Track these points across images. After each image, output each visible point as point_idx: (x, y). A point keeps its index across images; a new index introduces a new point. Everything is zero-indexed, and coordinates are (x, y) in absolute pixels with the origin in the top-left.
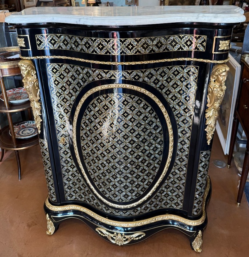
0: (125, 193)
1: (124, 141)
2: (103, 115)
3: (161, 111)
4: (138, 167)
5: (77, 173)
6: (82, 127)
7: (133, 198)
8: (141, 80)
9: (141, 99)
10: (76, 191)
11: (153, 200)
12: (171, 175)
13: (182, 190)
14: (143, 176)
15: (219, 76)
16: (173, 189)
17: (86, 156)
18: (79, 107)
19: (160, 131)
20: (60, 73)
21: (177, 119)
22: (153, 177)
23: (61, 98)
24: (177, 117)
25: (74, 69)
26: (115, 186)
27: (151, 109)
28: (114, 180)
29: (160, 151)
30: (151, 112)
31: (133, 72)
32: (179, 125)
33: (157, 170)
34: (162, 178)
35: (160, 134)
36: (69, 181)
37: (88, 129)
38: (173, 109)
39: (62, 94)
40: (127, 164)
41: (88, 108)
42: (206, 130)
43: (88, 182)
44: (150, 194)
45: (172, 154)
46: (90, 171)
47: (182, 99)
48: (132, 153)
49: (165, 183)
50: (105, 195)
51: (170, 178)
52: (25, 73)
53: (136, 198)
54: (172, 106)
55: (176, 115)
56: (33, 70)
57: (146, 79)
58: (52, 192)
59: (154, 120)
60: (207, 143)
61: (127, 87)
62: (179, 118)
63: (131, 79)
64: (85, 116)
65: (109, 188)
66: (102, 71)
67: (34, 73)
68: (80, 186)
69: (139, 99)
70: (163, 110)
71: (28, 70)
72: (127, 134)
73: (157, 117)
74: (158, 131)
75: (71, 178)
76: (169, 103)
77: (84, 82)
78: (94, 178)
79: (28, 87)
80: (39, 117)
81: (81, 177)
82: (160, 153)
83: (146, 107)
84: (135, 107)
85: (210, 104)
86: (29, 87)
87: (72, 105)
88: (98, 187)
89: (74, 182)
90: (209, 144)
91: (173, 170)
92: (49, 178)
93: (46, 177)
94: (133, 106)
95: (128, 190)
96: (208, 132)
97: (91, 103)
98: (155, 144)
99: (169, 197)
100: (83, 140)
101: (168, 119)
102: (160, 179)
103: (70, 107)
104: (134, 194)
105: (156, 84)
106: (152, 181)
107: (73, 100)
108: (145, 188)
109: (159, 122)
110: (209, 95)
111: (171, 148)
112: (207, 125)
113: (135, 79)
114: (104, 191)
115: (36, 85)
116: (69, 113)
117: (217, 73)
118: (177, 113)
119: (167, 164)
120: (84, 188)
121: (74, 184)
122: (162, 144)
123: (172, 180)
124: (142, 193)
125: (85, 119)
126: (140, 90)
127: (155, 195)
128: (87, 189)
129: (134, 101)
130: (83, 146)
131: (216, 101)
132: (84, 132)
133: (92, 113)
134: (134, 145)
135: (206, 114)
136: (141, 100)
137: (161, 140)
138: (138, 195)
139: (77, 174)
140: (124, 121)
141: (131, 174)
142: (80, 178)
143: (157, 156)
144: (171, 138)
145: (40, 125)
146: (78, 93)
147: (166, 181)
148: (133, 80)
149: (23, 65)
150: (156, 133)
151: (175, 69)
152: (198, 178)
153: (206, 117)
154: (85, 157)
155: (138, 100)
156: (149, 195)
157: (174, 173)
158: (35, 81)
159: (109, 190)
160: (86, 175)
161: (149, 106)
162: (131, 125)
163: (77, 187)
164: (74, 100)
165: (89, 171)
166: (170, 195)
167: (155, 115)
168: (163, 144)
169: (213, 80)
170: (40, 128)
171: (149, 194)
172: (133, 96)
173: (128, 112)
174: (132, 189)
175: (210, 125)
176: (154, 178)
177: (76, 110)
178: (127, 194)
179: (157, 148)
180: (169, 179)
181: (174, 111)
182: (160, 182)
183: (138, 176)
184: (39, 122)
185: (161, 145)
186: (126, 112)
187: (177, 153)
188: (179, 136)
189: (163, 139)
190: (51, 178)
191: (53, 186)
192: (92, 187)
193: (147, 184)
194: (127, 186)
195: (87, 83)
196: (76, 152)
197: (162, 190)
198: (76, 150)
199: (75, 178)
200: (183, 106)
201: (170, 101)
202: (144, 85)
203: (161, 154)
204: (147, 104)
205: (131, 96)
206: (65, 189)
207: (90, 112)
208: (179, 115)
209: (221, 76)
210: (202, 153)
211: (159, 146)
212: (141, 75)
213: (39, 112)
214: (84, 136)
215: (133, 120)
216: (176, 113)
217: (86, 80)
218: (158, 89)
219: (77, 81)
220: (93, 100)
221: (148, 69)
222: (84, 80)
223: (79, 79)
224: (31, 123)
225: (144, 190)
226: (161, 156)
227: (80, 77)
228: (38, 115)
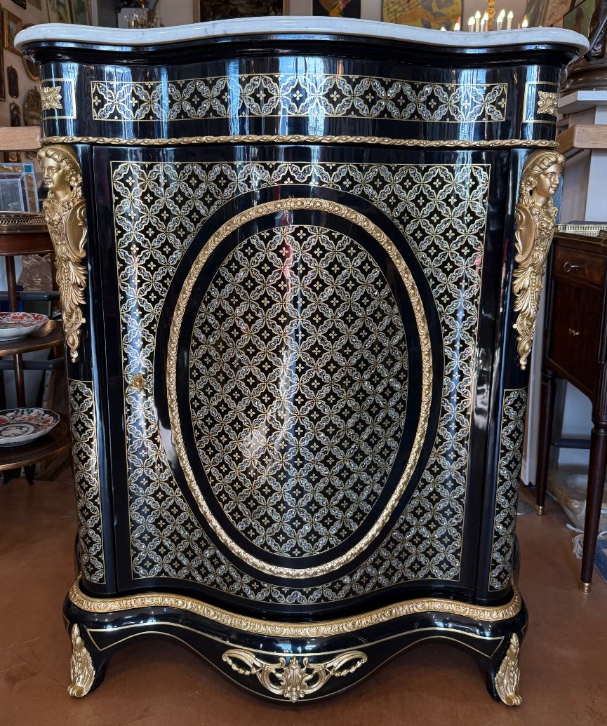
0: (310, 528)
1: (313, 364)
2: (259, 292)
3: (402, 283)
4: (345, 444)
5: (171, 485)
6: (196, 339)
7: (332, 542)
8: (356, 191)
9: (355, 243)
10: (165, 547)
11: (384, 553)
12: (427, 475)
13: (457, 519)
14: (359, 472)
15: (542, 176)
16: (433, 520)
17: (202, 427)
18: (190, 281)
19: (400, 342)
20: (143, 189)
21: (440, 308)
22: (382, 478)
23: (141, 258)
24: (442, 302)
25: (184, 174)
26: (281, 507)
27: (380, 276)
28: (280, 488)
29: (401, 400)
30: (379, 283)
31: (339, 168)
32: (447, 327)
33: (393, 457)
34: (406, 482)
35: (400, 349)
36: (146, 516)
37: (211, 340)
38: (431, 282)
39: (145, 249)
40: (318, 435)
41: (216, 279)
42: (515, 326)
43: (204, 508)
44: (375, 532)
45: (428, 410)
46: (210, 474)
47: (452, 253)
48: (331, 399)
49: (413, 498)
50: (254, 541)
51: (426, 483)
52: (55, 176)
53: (340, 542)
54: (429, 274)
55: (439, 298)
56: (76, 171)
57: (369, 190)
58: (96, 549)
59: (385, 306)
60: (520, 365)
61: (325, 206)
62: (445, 306)
63: (333, 186)
64: (206, 304)
65: (266, 514)
66: (260, 166)
67: (77, 181)
68: (178, 528)
69: (352, 243)
70: (408, 280)
71: (64, 171)
72: (319, 341)
73: (392, 299)
74: (395, 341)
75: (153, 507)
76: (421, 262)
77: (209, 206)
78: (220, 494)
80: (79, 310)
81: (181, 497)
82: (400, 406)
83: (367, 267)
84: (343, 265)
85: (523, 253)
86: (61, 219)
87: (170, 277)
88: (234, 518)
89: (161, 517)
90: (523, 367)
91: (432, 460)
92: (91, 506)
93: (80, 504)
94: (335, 261)
95: (318, 517)
96: (521, 333)
97: (226, 262)
98: (388, 378)
99: (424, 543)
100: (196, 379)
101: (418, 308)
102: (401, 487)
103: (165, 285)
104: (333, 531)
105: (392, 207)
106: (380, 491)
107: (175, 263)
108: (362, 512)
109: (397, 314)
110: (521, 230)
111: (427, 392)
112: (519, 312)
113: (343, 187)
114: (251, 527)
115: (78, 216)
116: (161, 303)
117: (538, 168)
118: (441, 291)
119: (419, 441)
120: (190, 532)
121: (161, 523)
122: (405, 379)
123: (431, 489)
124: (354, 527)
125: (206, 313)
126: (354, 216)
127: (389, 537)
128: (198, 533)
129: (339, 248)
130: (196, 397)
131: (537, 245)
132: (200, 353)
133: (228, 290)
134: (338, 376)
135: (516, 282)
136: (356, 248)
137: (402, 369)
138: (344, 533)
139: (169, 491)
140: (313, 304)
141: (327, 465)
142: (180, 501)
143: (392, 413)
144: (427, 363)
146: (190, 239)
147: (416, 494)
148: (338, 188)
149: (50, 153)
150: (390, 345)
151: (434, 173)
152: (501, 472)
153: (516, 290)
154: (199, 430)
155: (348, 247)
156: (373, 535)
157: (436, 469)
158: (77, 203)
159: (266, 521)
160: (197, 488)
161: (375, 268)
162: (330, 316)
163: (169, 534)
164: (178, 261)
165: (207, 472)
166: (426, 538)
167: (390, 295)
168: (407, 381)
169: (529, 189)
170: (76, 345)
171: (374, 531)
172: (339, 234)
173: (323, 278)
174: (329, 515)
175: (526, 312)
176: (385, 480)
177: (182, 290)
178: (316, 529)
179: (393, 391)
180: (423, 487)
181: (434, 287)
182: (400, 494)
183: (345, 474)
184: (77, 326)
185: (401, 381)
186: (318, 279)
187: (443, 408)
188: (446, 356)
189: (406, 367)
190: (96, 504)
191: (98, 532)
192: (214, 523)
193: (367, 500)
194: (317, 504)
195: (218, 205)
196: (174, 418)
197: (405, 521)
198: (173, 411)
199: (163, 503)
200: (454, 273)
201: (422, 258)
203: (403, 409)
204: (371, 260)
205: (333, 234)
206: (131, 542)
207: (220, 288)
208: (445, 299)
209: (546, 175)
210: (508, 394)
211: (398, 386)
212: (358, 176)
213: (80, 294)
214: (200, 366)
215: (334, 302)
216: (437, 292)
217: (215, 199)
218: (396, 221)
219: (189, 206)
220: (232, 253)
221: (375, 165)
222: (208, 199)
223: (194, 199)
224: (22, 414)
225: (361, 519)
226: (402, 416)
227: (200, 193)
228: (75, 305)
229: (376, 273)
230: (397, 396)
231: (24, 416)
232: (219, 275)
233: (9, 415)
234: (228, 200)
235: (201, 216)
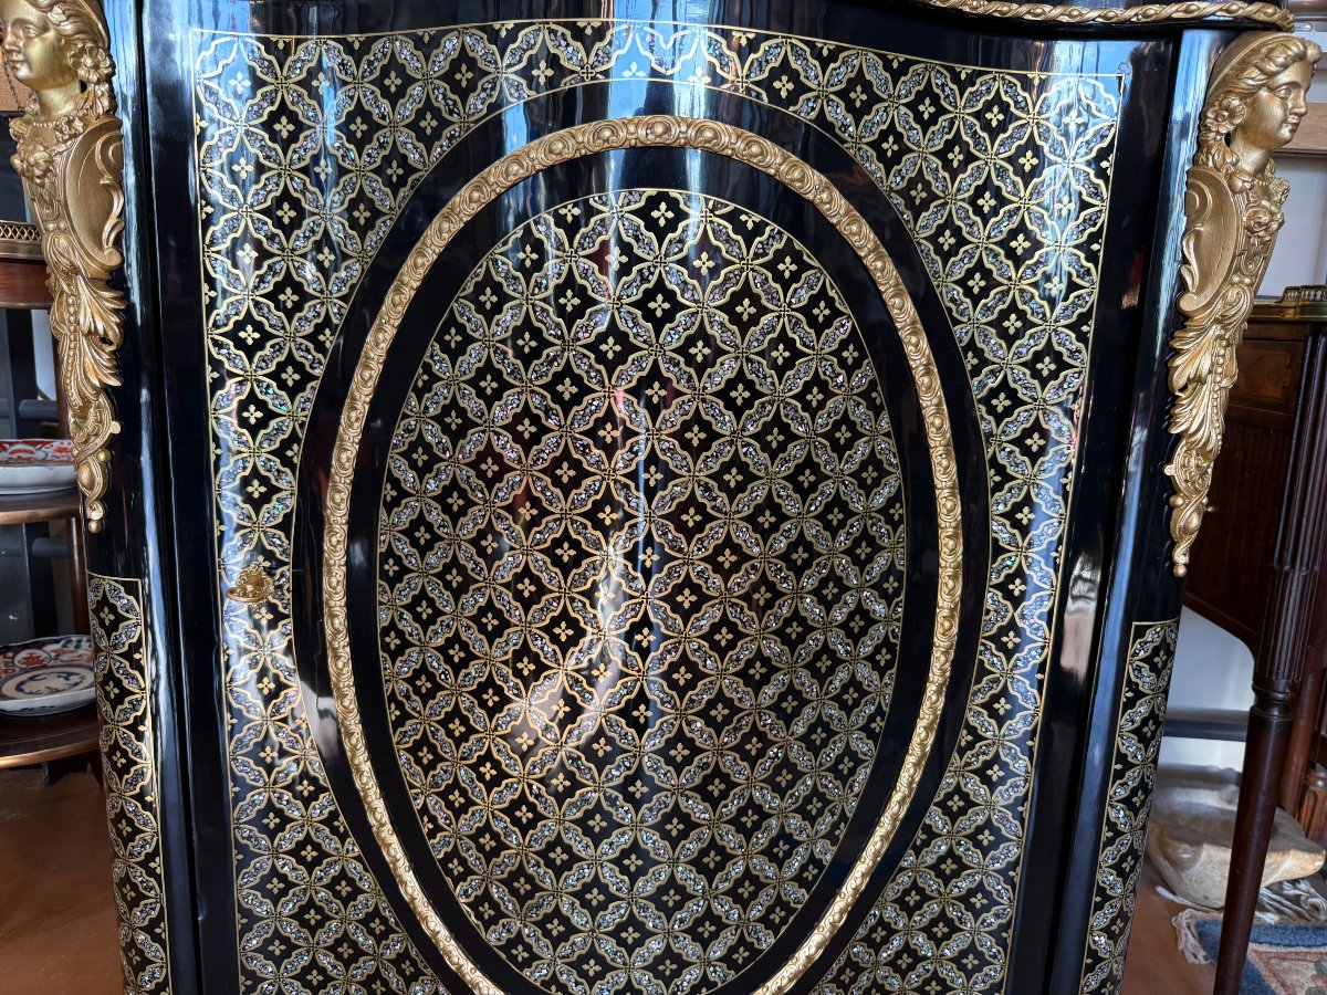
0: (663, 946)
1: (680, 550)
2: (550, 363)
3: (904, 358)
4: (753, 746)
5: (334, 831)
6: (396, 483)
7: (712, 977)
8: (804, 111)
9: (798, 245)
10: (322, 971)
12: (935, 817)
13: (997, 916)
14: (783, 813)
15: (1264, 93)
16: (942, 916)
17: (407, 697)
18: (381, 336)
19: (891, 502)
20: (272, 103)
21: (987, 424)
22: (835, 826)
23: (262, 279)
24: (992, 410)
25: (370, 63)
26: (593, 896)
27: (853, 337)
28: (591, 851)
29: (886, 643)
30: (850, 354)
31: (764, 46)
32: (1001, 470)
33: (862, 775)
34: (889, 833)
35: (889, 520)
36: (275, 900)
37: (432, 485)
38: (971, 361)
39: (272, 255)
40: (689, 724)
41: (445, 330)
42: (1169, 470)
43: (411, 887)
44: (813, 950)
45: (948, 666)
46: (424, 810)
47: (1022, 291)
48: (724, 636)
49: (902, 869)
50: (526, 973)
51: (932, 834)
52: (37, 50)
53: (732, 976)
54: (966, 339)
55: (986, 401)
56: (95, 41)
57: (837, 113)
58: (153, 977)
59: (860, 413)
60: (1173, 564)
61: (725, 139)
62: (999, 418)
63: (748, 91)
64: (420, 394)
65: (557, 912)
66: (561, 30)
67: (96, 67)
68: (351, 929)
69: (789, 249)
70: (918, 351)
71: (60, 36)
72: (698, 493)
73: (878, 397)
74: (879, 501)
75: (292, 877)
76: (950, 310)
77: (429, 141)
78: (448, 857)
79: (40, 155)
80: (103, 400)
81: (358, 858)
82: (883, 658)
83: (821, 312)
84: (764, 302)
85: (1198, 293)
86: (50, 161)
87: (333, 330)
88: (479, 916)
89: (311, 904)
90: (1181, 571)
91: (949, 781)
92: (139, 876)
93: (118, 870)
94: (746, 291)
95: (682, 921)
96: (1182, 486)
97: (470, 288)
98: (860, 589)
99: (919, 969)
100: (393, 581)
101: (937, 422)
102: (876, 845)
103: (320, 347)
104: (717, 950)
105: (890, 163)
106: (829, 857)
107: (345, 290)
108: (785, 906)
109: (887, 435)
110: (1197, 233)
111: (947, 624)
112: (1179, 437)
113: (774, 94)
114: (518, 939)
115: (98, 157)
116: (310, 392)
117: (1255, 73)
118: (993, 383)
119: (922, 737)
120: (379, 939)
121: (312, 916)
122: (897, 592)
123: (943, 848)
124: (767, 941)
125: (418, 417)
126: (797, 174)
127: (842, 959)
128: (396, 945)
129: (757, 256)
130: (393, 626)
131: (1238, 270)
132: (404, 516)
133: (472, 358)
134: (741, 581)
135: (1179, 361)
136: (797, 258)
137: (890, 570)
138: (741, 955)
139: (331, 844)
140: (685, 398)
141: (707, 797)
142: (355, 869)
143: (864, 672)
144: (950, 554)
145: (103, 465)
146: (383, 228)
147: (909, 859)
148: (758, 96)
150: (867, 509)
151: (988, 91)
152: (1113, 814)
153: (1179, 379)
154: (400, 706)
155: (779, 257)
156: (809, 958)
157: (956, 803)
158: (96, 123)
159: (556, 928)
160: (393, 840)
161: (842, 314)
162: (726, 430)
163: (330, 942)
164: (352, 287)
165: (417, 804)
166: (925, 958)
167: (872, 385)
168: (902, 597)
169: (1225, 128)
170: (98, 489)
171: (811, 948)
172: (757, 218)
173: (714, 331)
174: (709, 915)
175: (1199, 436)
176: (842, 831)
177: (362, 360)
178: (675, 948)
179: (870, 621)
180: (926, 844)
181: (976, 371)
182: (874, 861)
183: (749, 820)
184: (100, 441)
185: (888, 598)
186: (702, 334)
187: (982, 662)
188: (996, 540)
189: (901, 565)
190: (151, 872)
191: (157, 938)
192: (434, 924)
193: (799, 879)
194: (681, 890)
195: (452, 137)
196: (339, 674)
197: (881, 923)
198: (337, 657)
199: (317, 872)
200: (1024, 341)
201: (953, 300)
202: (822, 149)
203: (889, 664)
204: (832, 293)
205: (743, 218)
206: (240, 958)
207: (455, 354)
208: (1001, 403)
209: (1272, 90)
210: (1141, 632)
211: (879, 609)
212: (811, 72)
213: (104, 359)
214: (404, 548)
215: (740, 394)
216: (982, 385)
217: (445, 124)
218: (898, 201)
219: (382, 146)
220: (483, 262)
221: (854, 49)
222: (429, 123)
223: (394, 126)
224: (78, 647)
225: (784, 921)
226: (886, 680)
227: (408, 109)
228: (93, 386)
229: (843, 328)
230: (878, 632)
231: (80, 651)
232: (452, 321)
233: (49, 648)
234: (476, 122)
235: (410, 170)
